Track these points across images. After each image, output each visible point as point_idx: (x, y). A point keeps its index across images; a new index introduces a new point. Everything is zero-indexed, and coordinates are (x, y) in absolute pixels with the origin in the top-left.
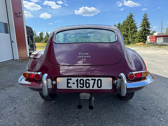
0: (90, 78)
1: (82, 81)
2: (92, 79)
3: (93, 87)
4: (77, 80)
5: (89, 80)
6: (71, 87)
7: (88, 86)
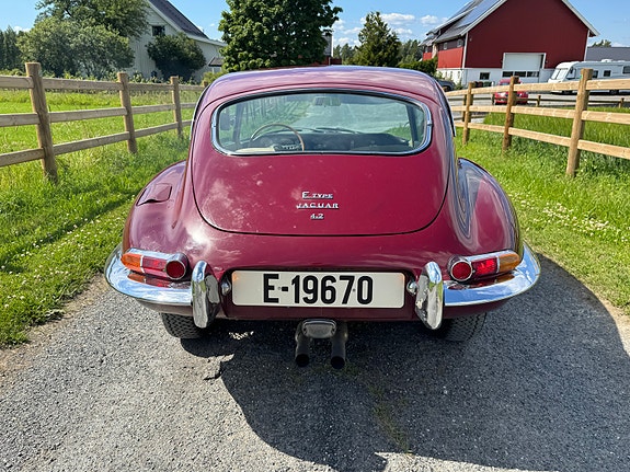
0: (337, 275)
1: (310, 283)
2: (342, 278)
3: (345, 301)
4: (296, 281)
5: (333, 280)
6: (276, 300)
7: (328, 296)
